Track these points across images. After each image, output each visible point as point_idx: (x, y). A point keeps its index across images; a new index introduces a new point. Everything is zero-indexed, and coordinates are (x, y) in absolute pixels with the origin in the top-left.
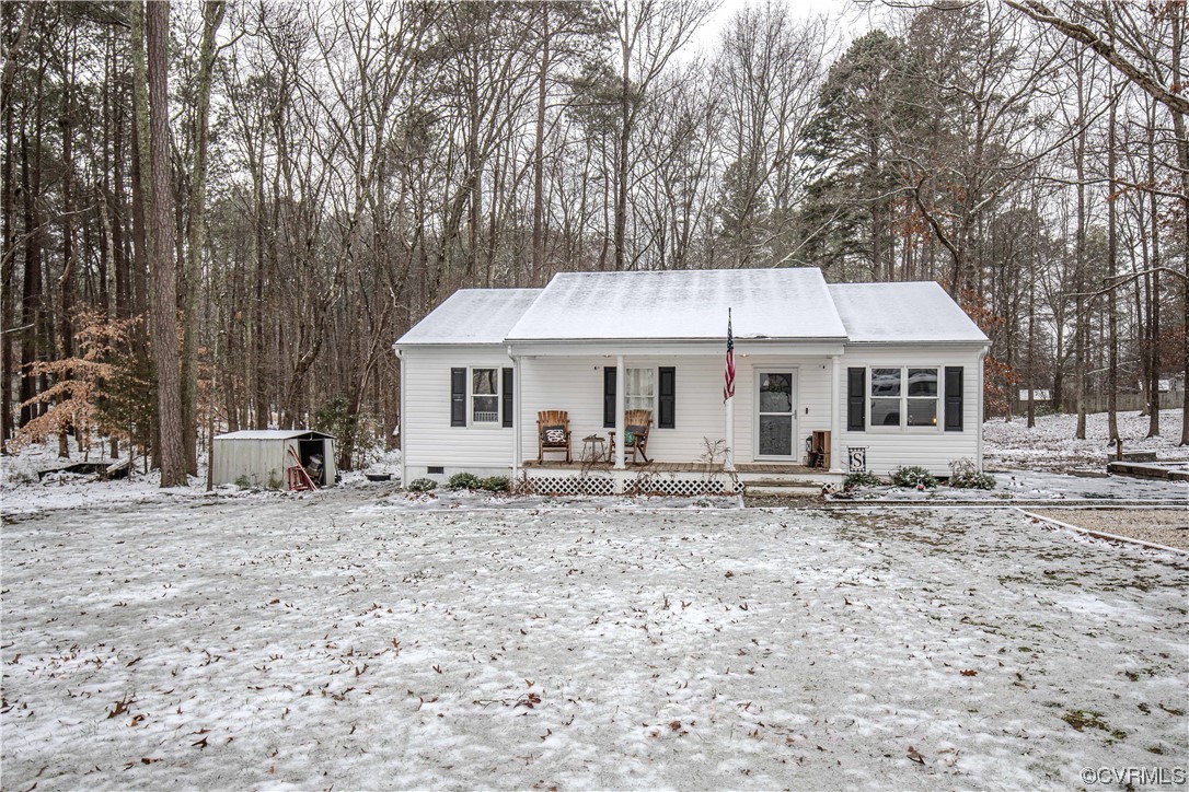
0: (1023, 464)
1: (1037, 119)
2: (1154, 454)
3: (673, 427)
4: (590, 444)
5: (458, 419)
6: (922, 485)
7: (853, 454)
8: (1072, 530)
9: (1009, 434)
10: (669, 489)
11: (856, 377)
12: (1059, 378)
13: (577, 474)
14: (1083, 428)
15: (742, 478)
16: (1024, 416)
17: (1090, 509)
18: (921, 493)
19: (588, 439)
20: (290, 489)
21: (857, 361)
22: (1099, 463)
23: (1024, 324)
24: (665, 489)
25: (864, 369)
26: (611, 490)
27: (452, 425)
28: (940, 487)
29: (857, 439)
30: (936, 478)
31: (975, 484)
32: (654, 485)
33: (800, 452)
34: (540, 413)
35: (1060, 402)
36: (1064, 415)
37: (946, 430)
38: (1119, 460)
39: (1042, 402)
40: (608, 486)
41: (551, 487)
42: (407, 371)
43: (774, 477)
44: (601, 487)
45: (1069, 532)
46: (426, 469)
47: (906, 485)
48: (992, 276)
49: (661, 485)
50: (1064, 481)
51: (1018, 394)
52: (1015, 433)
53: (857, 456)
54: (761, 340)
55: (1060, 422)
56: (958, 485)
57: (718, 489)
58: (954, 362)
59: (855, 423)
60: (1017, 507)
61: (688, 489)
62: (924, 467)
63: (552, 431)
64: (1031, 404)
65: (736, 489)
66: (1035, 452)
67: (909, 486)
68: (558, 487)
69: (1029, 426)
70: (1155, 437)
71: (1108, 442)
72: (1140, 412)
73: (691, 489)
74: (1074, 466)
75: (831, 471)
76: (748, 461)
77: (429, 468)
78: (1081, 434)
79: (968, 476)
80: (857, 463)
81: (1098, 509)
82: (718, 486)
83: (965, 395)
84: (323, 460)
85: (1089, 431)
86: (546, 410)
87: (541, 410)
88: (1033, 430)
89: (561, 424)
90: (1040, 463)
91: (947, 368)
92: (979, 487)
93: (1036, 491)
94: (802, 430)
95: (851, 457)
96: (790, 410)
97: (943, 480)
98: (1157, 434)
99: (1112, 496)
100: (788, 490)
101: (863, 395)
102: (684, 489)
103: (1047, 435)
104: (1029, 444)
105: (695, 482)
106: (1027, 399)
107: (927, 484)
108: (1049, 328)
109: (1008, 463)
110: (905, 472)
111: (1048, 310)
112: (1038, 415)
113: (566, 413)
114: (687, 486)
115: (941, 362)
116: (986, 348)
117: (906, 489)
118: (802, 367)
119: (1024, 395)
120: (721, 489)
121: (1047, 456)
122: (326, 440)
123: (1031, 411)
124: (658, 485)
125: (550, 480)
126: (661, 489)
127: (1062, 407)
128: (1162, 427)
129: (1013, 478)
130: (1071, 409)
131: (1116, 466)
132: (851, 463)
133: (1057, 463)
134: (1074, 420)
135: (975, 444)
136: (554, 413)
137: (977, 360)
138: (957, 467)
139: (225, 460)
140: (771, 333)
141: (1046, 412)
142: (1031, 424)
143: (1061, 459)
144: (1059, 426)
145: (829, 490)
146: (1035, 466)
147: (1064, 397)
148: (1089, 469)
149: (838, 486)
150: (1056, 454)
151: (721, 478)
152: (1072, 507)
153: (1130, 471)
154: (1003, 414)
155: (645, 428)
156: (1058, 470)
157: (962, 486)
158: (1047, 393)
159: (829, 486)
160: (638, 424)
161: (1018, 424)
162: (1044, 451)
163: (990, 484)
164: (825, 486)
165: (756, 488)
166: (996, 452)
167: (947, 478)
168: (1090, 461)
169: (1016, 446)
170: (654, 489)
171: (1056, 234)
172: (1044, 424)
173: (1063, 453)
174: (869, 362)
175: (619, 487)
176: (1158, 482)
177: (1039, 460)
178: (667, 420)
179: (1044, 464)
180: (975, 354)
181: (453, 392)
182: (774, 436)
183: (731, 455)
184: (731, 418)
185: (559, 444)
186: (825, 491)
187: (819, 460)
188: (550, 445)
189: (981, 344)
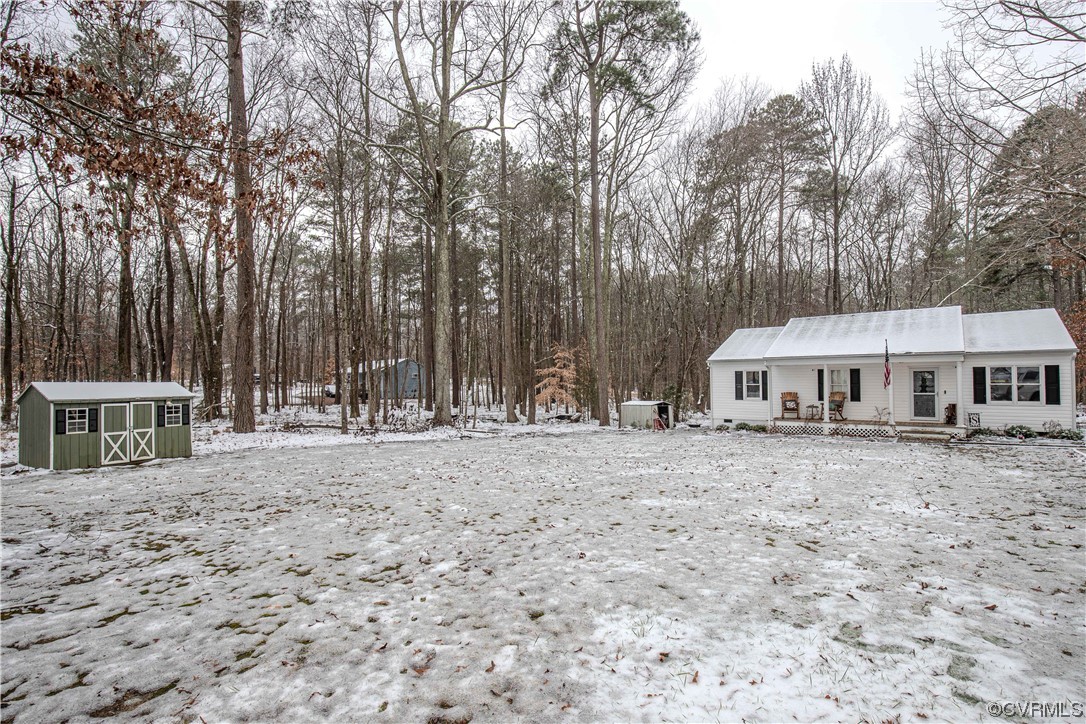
3: (859, 401)
4: (810, 409)
5: (739, 396)
6: (1023, 436)
7: (971, 417)
10: (855, 433)
11: (979, 373)
13: (802, 424)
15: (899, 428)
18: (1020, 440)
19: (809, 407)
21: (979, 364)
24: (853, 433)
25: (985, 368)
26: (822, 433)
27: (736, 399)
29: (979, 408)
30: (1036, 432)
31: (1065, 437)
32: (846, 431)
33: (941, 414)
34: (782, 394)
37: (1047, 404)
40: (820, 431)
41: (788, 430)
42: (714, 373)
43: (920, 429)
44: (816, 431)
46: (723, 421)
47: (1012, 435)
53: (975, 418)
54: (908, 354)
56: (1052, 437)
57: (884, 434)
58: (1051, 362)
59: (980, 398)
62: (1028, 426)
63: (789, 403)
65: (896, 434)
67: (1015, 436)
68: (792, 430)
73: (868, 434)
75: (957, 426)
76: (907, 420)
77: (725, 420)
79: (1061, 432)
80: (975, 423)
82: (884, 432)
83: (1061, 382)
84: (668, 416)
86: (786, 392)
87: (783, 392)
89: (794, 399)
91: (1046, 366)
94: (943, 403)
95: (970, 419)
96: (934, 392)
97: (1041, 434)
101: (985, 383)
105: (871, 430)
107: (1029, 436)
110: (1013, 428)
113: (797, 393)
114: (866, 432)
115: (1040, 364)
116: (1075, 354)
117: (1010, 437)
118: (941, 369)
120: (887, 434)
122: (669, 406)
125: (788, 427)
126: (850, 433)
132: (970, 422)
135: (1070, 408)
136: (790, 393)
137: (1069, 361)
138: (1052, 427)
140: (914, 350)
145: (956, 437)
149: (962, 435)
151: (886, 428)
155: (842, 401)
157: (1056, 438)
159: (955, 435)
160: (838, 399)
164: (953, 435)
165: (908, 434)
167: (1045, 433)
170: (847, 433)
174: (988, 364)
175: (826, 431)
178: (856, 396)
180: (1068, 357)
181: (736, 383)
182: (924, 406)
183: (892, 416)
184: (891, 397)
185: (793, 409)
186: (953, 437)
187: (951, 420)
188: (788, 409)
189: (1071, 351)
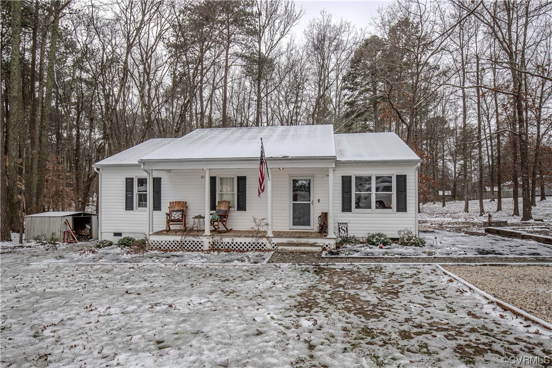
0: (441, 227)
1: (443, 72)
2: (507, 221)
3: (245, 210)
4: (196, 220)
5: (129, 206)
6: (381, 245)
7: (340, 226)
8: (481, 295)
9: (434, 210)
10: (235, 247)
11: (346, 181)
12: (455, 186)
13: (178, 238)
14: (468, 207)
15: (276, 241)
16: (441, 202)
17: (485, 265)
18: (381, 250)
19: (196, 217)
20: (64, 242)
21: (347, 172)
22: (480, 226)
23: (440, 163)
24: (233, 247)
25: (351, 176)
26: (202, 248)
27: (126, 210)
28: (394, 245)
29: (346, 217)
30: (392, 239)
31: (413, 244)
32: (226, 245)
33: (315, 225)
34: (170, 203)
35: (456, 195)
36: (457, 201)
37: (397, 211)
38: (490, 226)
39: (448, 196)
40: (200, 246)
41: (168, 246)
42: (103, 180)
43: (295, 240)
44: (196, 246)
45: (477, 296)
46: (113, 234)
47: (373, 244)
48: (427, 144)
49: (230, 245)
50: (463, 239)
51: (438, 193)
52: (437, 209)
53: (343, 228)
54: (285, 159)
55: (456, 205)
56: (404, 244)
57: (263, 248)
58: (401, 172)
59: (346, 207)
60: (437, 264)
61: (245, 247)
62: (384, 233)
63: (175, 213)
64: (444, 197)
65: (273, 247)
66: (446, 219)
67: (375, 245)
68: (172, 246)
69: (443, 206)
70: (500, 211)
71: (479, 214)
72: (490, 200)
73: (248, 247)
74: (467, 227)
75: (328, 237)
76: (286, 229)
77: (115, 233)
78: (466, 210)
79: (409, 239)
80: (343, 232)
81: (490, 265)
82: (263, 245)
83: (408, 191)
84: (91, 226)
85: (470, 209)
86: (174, 201)
87: (172, 201)
88: (445, 208)
89: (182, 209)
90: (450, 226)
91: (397, 176)
92: (416, 246)
93: (449, 248)
94: (317, 212)
95: (339, 228)
96: (310, 201)
97: (395, 240)
98: (501, 210)
99: (494, 252)
100: (302, 248)
101: (350, 192)
102: (243, 247)
103: (451, 210)
104: (443, 214)
105: (249, 243)
106: (442, 194)
107: (385, 244)
108: (450, 165)
109: (433, 225)
110: (373, 236)
111: (450, 157)
112: (447, 201)
113: (186, 202)
114: (245, 245)
115: (393, 172)
116: (419, 164)
117: (374, 246)
118: (316, 176)
119: (441, 193)
120: (265, 247)
121: (453, 221)
122: (93, 216)
123: (444, 200)
124: (228, 245)
125: (168, 242)
126: (231, 247)
127: (456, 198)
128: (503, 207)
129: (436, 238)
130: (461, 199)
131: (490, 229)
132: (340, 232)
133: (458, 226)
134: (463, 203)
135: (414, 216)
136: (179, 203)
137: (414, 171)
138: (402, 233)
139: (32, 227)
140: (291, 154)
141: (450, 200)
142: (444, 205)
143: (459, 223)
144: (457, 206)
145: (327, 248)
146: (447, 227)
147: (457, 193)
148: (475, 230)
149: (332, 246)
150: (456, 220)
151: (264, 240)
152: (473, 264)
153: (498, 233)
154: (432, 201)
155: (226, 211)
156: (458, 230)
157: (406, 244)
158: (450, 192)
159: (327, 246)
160: (223, 209)
161: (438, 205)
162: (450, 219)
163: (422, 243)
164: (325, 246)
165: (284, 247)
166: (428, 219)
167: (398, 239)
168: (474, 224)
169: (438, 216)
170: (226, 247)
171: (452, 125)
172: (450, 205)
173: (460, 220)
174: (354, 173)
175: (206, 246)
176: (515, 239)
177: (449, 224)
178: (242, 206)
179: (451, 226)
180: (413, 168)
181: (126, 191)
182: (301, 215)
183: (270, 227)
184: (269, 205)
185: (178, 220)
186: (324, 249)
187: (323, 230)
188: (172, 221)
189: (416, 162)
